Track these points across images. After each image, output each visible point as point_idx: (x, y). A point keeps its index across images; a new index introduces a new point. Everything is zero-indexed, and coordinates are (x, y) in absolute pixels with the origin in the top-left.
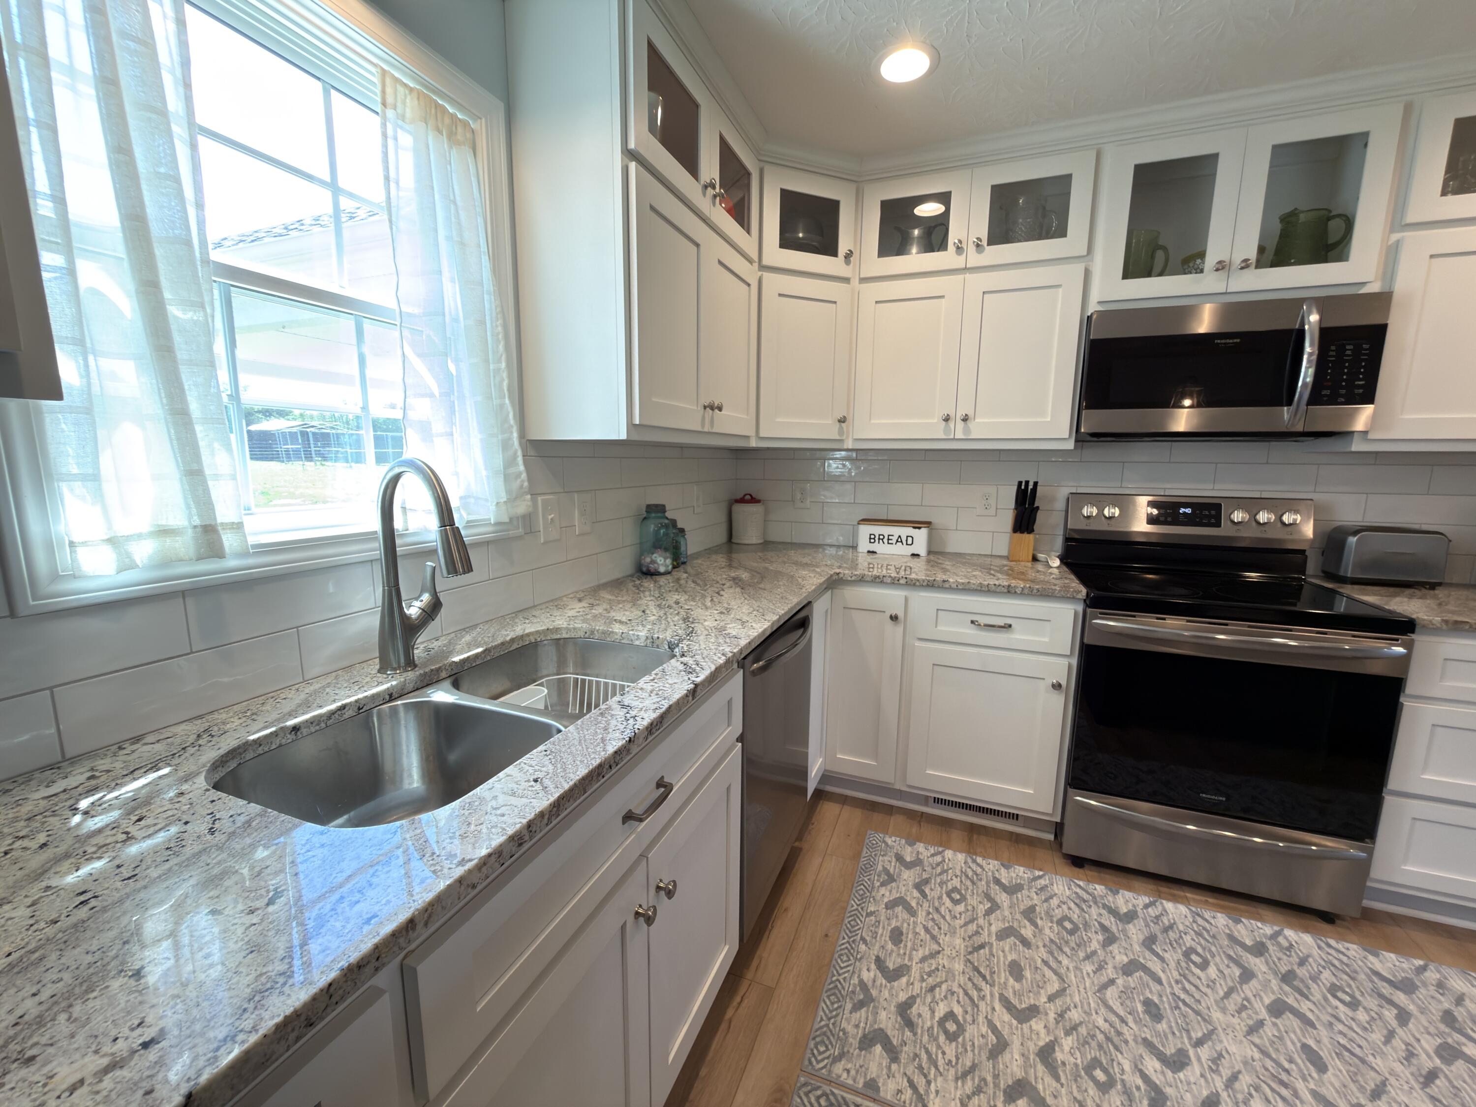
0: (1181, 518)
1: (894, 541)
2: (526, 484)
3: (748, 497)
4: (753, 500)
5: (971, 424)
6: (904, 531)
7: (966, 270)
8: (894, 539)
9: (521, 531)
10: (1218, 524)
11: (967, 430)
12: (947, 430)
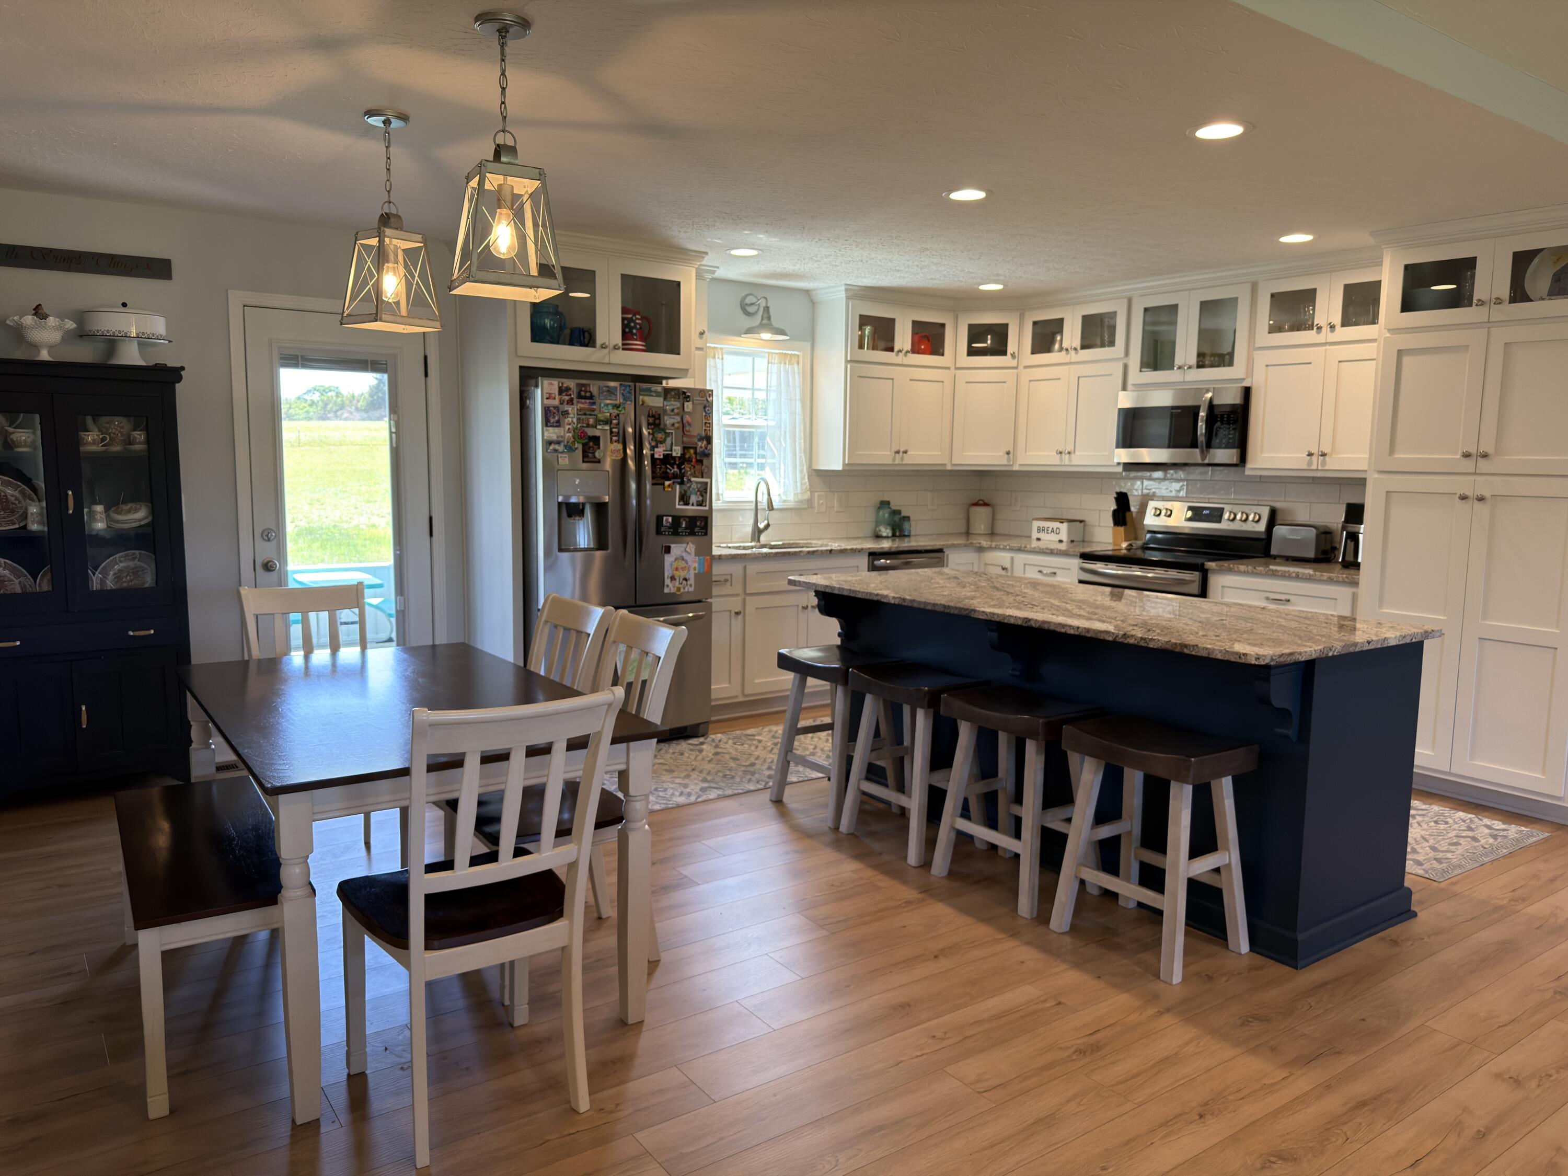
0: (1204, 518)
1: (1050, 532)
2: (808, 487)
3: (981, 502)
4: (985, 504)
5: (1073, 456)
6: (1056, 525)
7: (1071, 363)
8: (1050, 529)
9: (806, 506)
10: (1219, 521)
11: (1070, 460)
12: (1061, 460)
